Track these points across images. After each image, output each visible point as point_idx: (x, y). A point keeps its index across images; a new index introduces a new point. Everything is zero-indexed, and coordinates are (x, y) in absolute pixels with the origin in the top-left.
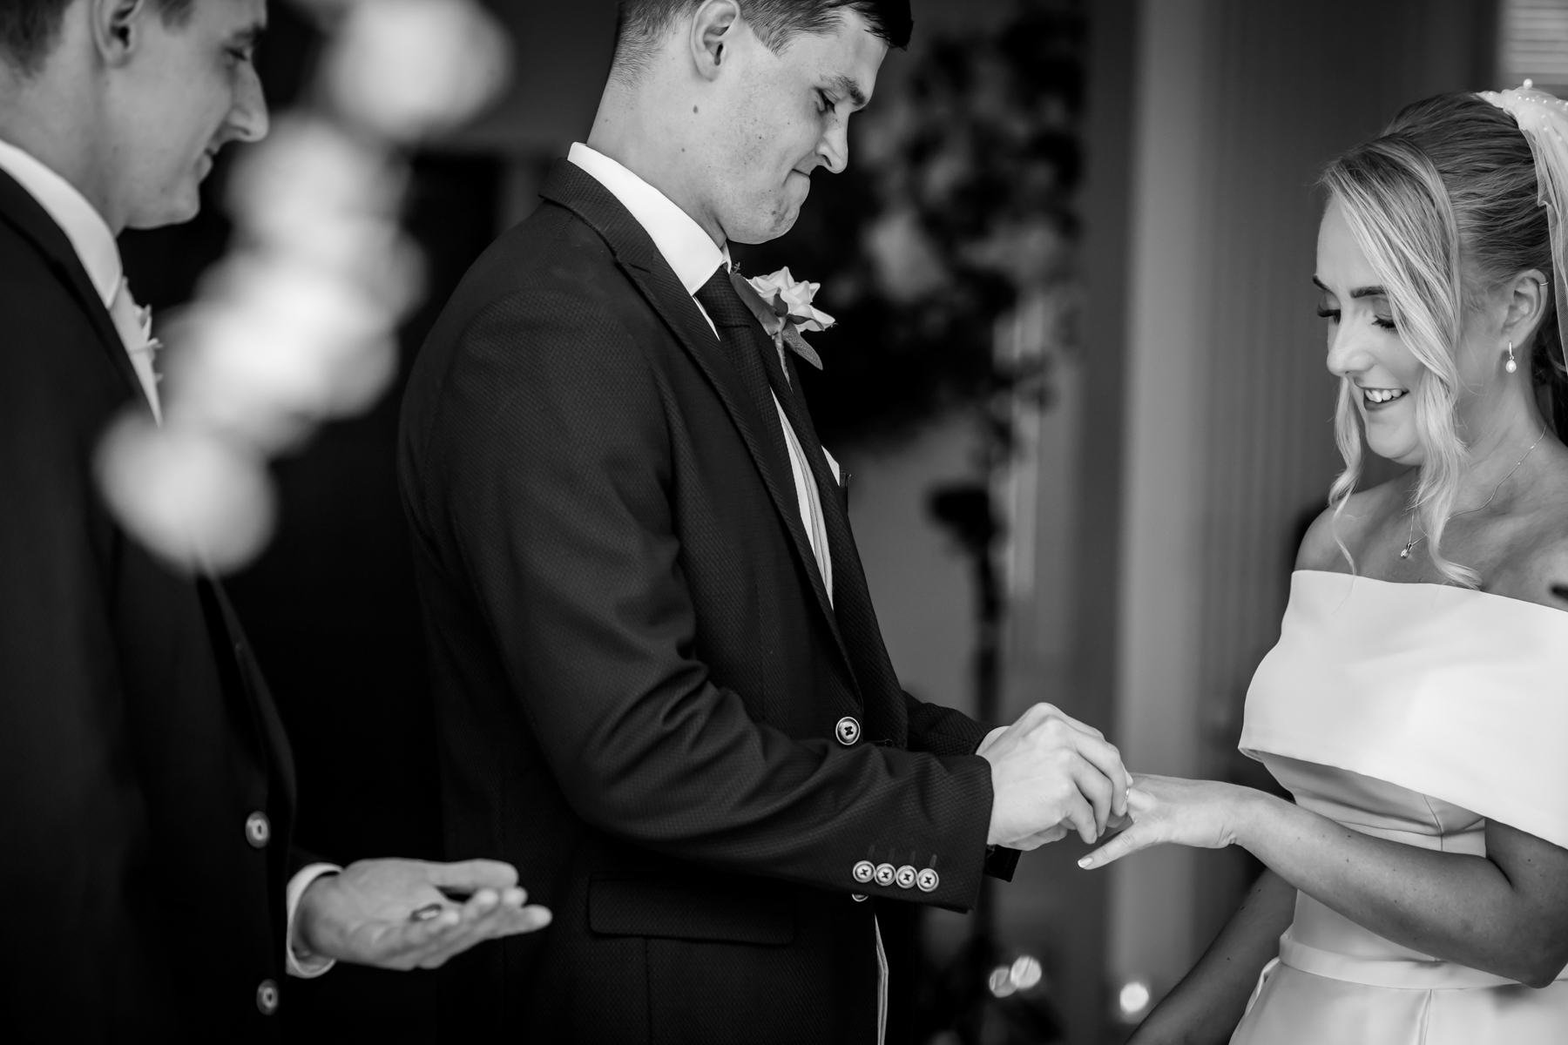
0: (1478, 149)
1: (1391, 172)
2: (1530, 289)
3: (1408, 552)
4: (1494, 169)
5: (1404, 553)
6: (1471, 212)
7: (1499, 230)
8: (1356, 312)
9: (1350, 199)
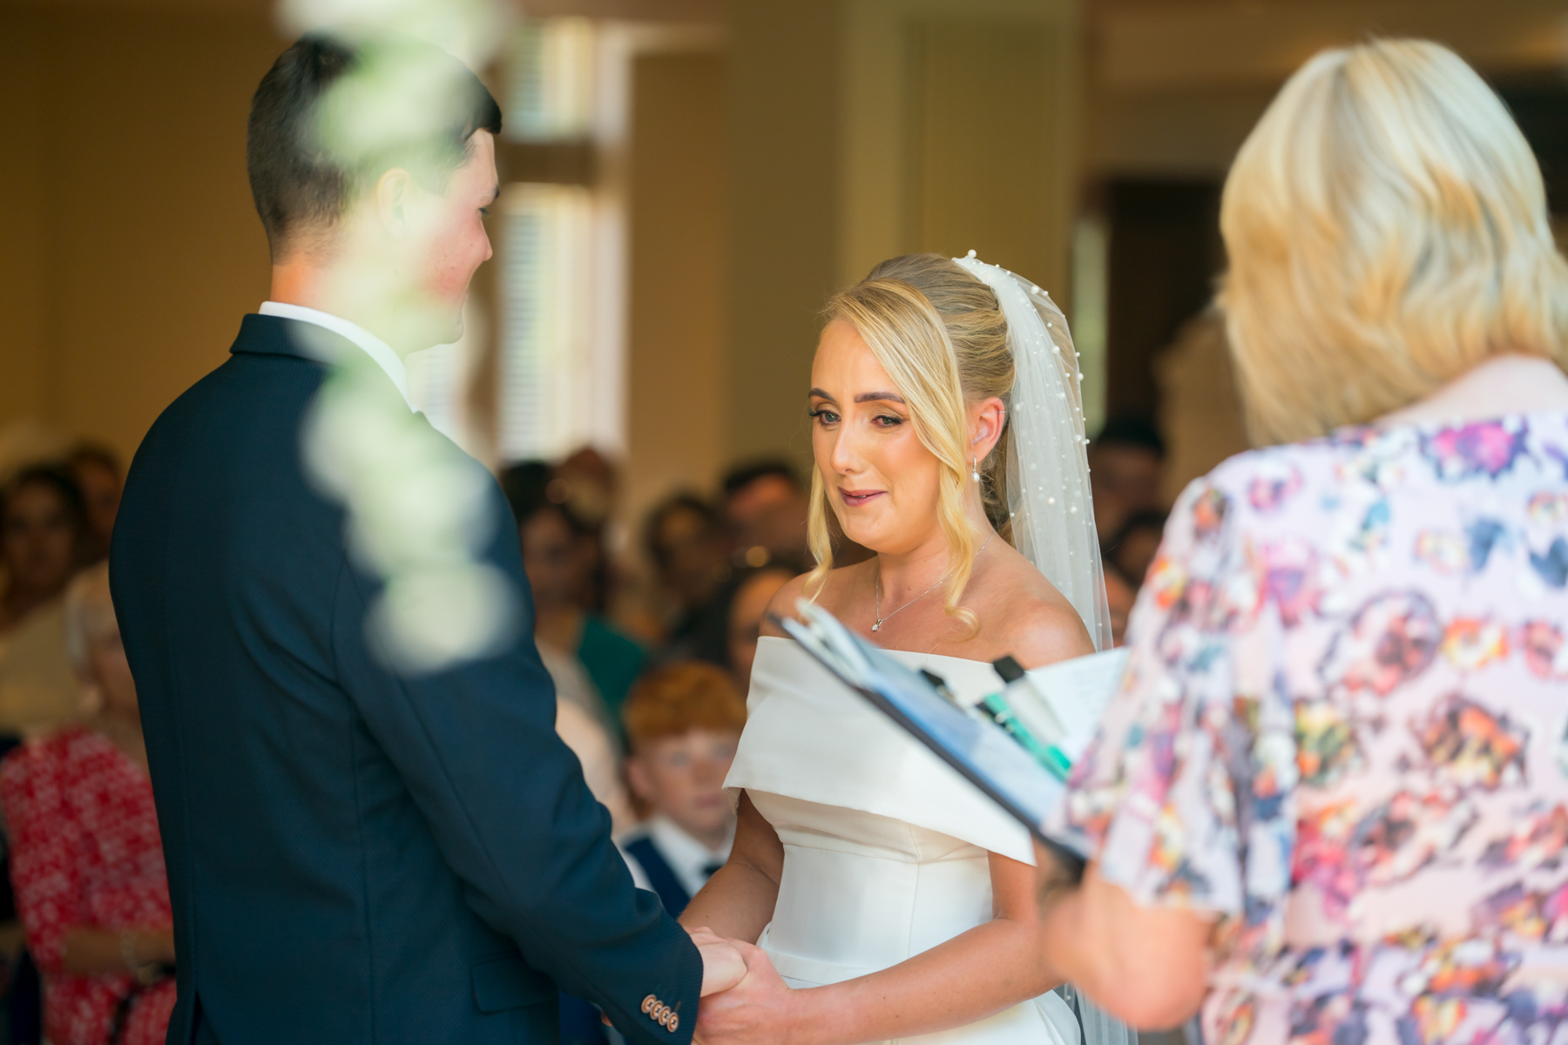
0: (958, 293)
1: (895, 303)
2: (991, 415)
3: (878, 627)
4: (973, 310)
5: (875, 627)
6: (956, 340)
7: (978, 358)
8: (854, 418)
9: (866, 324)
